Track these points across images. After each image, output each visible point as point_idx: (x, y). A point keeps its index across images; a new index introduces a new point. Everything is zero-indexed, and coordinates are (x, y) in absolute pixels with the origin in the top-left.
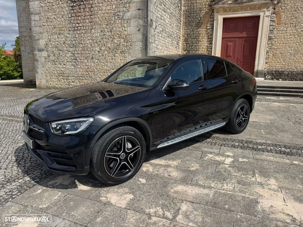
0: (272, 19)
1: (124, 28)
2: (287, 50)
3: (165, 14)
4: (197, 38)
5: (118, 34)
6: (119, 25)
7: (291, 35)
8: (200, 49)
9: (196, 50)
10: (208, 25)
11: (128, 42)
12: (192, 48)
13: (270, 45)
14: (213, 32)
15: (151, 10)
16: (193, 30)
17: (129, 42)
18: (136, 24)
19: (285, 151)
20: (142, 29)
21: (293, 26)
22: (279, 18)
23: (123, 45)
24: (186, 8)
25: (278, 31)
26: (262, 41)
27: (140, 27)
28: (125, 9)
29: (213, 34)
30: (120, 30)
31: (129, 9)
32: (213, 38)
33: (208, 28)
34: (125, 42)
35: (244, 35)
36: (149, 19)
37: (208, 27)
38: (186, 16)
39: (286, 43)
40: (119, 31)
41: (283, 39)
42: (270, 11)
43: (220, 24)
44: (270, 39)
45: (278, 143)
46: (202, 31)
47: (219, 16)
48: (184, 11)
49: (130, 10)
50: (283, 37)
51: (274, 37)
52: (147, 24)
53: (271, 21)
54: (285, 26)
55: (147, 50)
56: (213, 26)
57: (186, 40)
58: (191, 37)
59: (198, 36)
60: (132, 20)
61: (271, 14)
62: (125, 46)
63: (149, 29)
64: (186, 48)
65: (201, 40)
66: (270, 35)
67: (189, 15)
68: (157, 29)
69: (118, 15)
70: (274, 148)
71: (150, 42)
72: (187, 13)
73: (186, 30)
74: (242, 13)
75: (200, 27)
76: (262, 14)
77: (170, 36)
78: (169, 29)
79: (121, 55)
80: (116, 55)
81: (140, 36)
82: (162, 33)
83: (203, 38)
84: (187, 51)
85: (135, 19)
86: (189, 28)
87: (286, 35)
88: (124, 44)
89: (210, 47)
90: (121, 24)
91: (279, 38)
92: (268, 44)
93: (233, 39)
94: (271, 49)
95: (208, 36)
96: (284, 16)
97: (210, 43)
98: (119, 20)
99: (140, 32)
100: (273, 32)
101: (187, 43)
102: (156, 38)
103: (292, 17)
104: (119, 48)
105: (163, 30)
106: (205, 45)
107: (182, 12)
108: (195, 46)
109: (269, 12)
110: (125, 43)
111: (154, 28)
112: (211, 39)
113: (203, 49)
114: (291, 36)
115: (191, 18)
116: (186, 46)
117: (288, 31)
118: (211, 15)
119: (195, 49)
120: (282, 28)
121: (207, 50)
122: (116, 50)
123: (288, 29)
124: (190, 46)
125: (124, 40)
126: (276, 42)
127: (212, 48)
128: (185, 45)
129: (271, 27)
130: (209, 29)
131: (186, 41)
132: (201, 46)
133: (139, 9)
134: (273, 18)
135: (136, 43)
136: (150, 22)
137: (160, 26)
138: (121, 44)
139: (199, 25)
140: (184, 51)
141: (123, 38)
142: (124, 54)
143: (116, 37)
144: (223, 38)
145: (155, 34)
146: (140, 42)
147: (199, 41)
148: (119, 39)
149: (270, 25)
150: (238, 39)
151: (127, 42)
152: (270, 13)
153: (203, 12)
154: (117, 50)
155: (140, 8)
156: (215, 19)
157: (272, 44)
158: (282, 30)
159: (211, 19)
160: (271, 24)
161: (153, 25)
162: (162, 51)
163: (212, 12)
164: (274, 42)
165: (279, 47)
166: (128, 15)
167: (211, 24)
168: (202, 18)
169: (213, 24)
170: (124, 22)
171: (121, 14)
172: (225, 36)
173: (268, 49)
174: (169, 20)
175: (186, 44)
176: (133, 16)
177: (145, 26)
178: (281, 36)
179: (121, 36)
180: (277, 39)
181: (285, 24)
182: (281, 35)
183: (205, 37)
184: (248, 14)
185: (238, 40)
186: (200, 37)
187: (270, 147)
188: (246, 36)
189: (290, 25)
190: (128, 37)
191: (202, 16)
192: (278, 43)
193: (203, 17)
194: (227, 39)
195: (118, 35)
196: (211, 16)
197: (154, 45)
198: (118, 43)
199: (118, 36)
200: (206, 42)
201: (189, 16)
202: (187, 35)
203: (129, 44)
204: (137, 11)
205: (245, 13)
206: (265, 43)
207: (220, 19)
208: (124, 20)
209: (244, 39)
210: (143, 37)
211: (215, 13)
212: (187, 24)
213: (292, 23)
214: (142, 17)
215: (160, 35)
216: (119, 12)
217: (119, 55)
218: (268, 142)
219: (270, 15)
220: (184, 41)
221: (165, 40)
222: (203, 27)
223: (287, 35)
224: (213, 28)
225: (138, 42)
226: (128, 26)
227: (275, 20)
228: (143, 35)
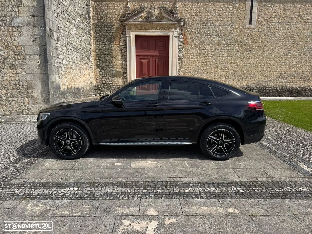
0: (180, 40)
1: (12, 37)
2: (195, 69)
3: (70, 25)
4: (110, 53)
5: (4, 44)
6: (6, 33)
7: (197, 55)
8: (115, 67)
9: (111, 67)
10: (121, 42)
11: (20, 55)
12: (106, 65)
13: (180, 65)
14: (126, 49)
15: (50, 18)
16: (105, 46)
17: (22, 54)
18: (29, 33)
19: (215, 192)
20: (38, 40)
21: (198, 47)
22: (186, 39)
23: (12, 58)
24: (96, 22)
25: (186, 51)
26: (173, 61)
27: (35, 37)
28: (13, 13)
29: (126, 51)
30: (7, 39)
31: (19, 14)
32: (126, 55)
33: (121, 44)
34: (15, 55)
35: (157, 53)
36: (48, 28)
37: (121, 43)
38: (96, 30)
39: (193, 63)
40: (6, 40)
41: (191, 59)
42: (178, 32)
43: (132, 41)
44: (180, 58)
45: (205, 180)
46: (115, 47)
47: (131, 33)
48: (93, 24)
49: (20, 15)
50: (191, 57)
51: (183, 57)
52: (45, 34)
53: (179, 41)
54: (192, 47)
55: (48, 66)
56: (126, 43)
57: (98, 56)
58: (103, 53)
59: (111, 52)
60: (25, 29)
61: (179, 35)
62: (16, 60)
63: (48, 40)
64: (99, 65)
65: (115, 57)
66: (180, 55)
67: (99, 29)
68: (60, 42)
69: (4, 21)
70: (203, 190)
71: (51, 55)
72: (97, 27)
73: (98, 44)
74: (153, 32)
75: (113, 42)
76: (171, 34)
77: (77, 50)
78: (76, 42)
79: (11, 70)
80: (3, 70)
81: (36, 48)
82: (67, 46)
83: (117, 55)
84: (100, 68)
85: (28, 27)
86: (100, 43)
87: (192, 55)
88: (15, 57)
89: (124, 64)
90: (8, 32)
91: (187, 57)
92: (178, 63)
93: (146, 58)
94: (181, 68)
95: (122, 53)
96: (189, 37)
97: (125, 61)
98: (5, 26)
99: (36, 43)
100: (182, 52)
101: (100, 59)
102: (59, 52)
103: (197, 39)
104: (7, 61)
105: (68, 43)
106: (120, 62)
107: (92, 26)
108: (109, 62)
109: (177, 33)
110: (16, 56)
111: (55, 39)
112: (125, 57)
113: (118, 67)
114: (197, 57)
115: (101, 33)
116: (99, 62)
117: (194, 52)
118: (123, 31)
119: (110, 66)
120: (189, 48)
121: (122, 68)
122: (3, 65)
123: (194, 50)
124: (103, 62)
125: (14, 53)
126: (185, 62)
127: (127, 66)
128: (98, 61)
129: (180, 47)
130: (122, 45)
131: (98, 57)
132: (115, 63)
133: (33, 16)
134: (181, 39)
135: (32, 57)
136: (49, 32)
137: (64, 38)
138: (10, 57)
139: (111, 40)
140: (97, 68)
141: (12, 50)
142: (15, 69)
143: (2, 48)
144: (137, 56)
145: (58, 47)
146: (36, 55)
147: (112, 58)
148: (7, 51)
149: (179, 46)
150: (152, 57)
151: (18, 55)
152: (178, 34)
153: (115, 28)
154: (4, 64)
155: (35, 14)
156: (127, 35)
157: (182, 64)
158: (190, 51)
159: (124, 36)
160: (180, 44)
161: (54, 36)
162: (69, 66)
163: (123, 28)
164: (183, 62)
165: (188, 66)
166: (18, 21)
167: (123, 41)
168: (114, 34)
169: (126, 41)
170: (12, 29)
171: (8, 19)
172: (139, 54)
173: (179, 68)
174: (75, 32)
175: (99, 60)
176: (25, 23)
177: (42, 36)
178: (189, 56)
179: (9, 46)
180: (186, 59)
181: (192, 45)
182: (189, 55)
183: (119, 54)
184: (158, 33)
185: (151, 58)
186: (114, 54)
187: (198, 189)
188: (159, 54)
189: (195, 46)
190: (19, 48)
191: (113, 31)
192: (187, 63)
193: (115, 33)
194: (141, 57)
195: (5, 45)
196: (123, 32)
197: (57, 59)
198: (6, 55)
199: (4, 46)
200: (120, 59)
201: (99, 30)
202: (99, 50)
203: (21, 57)
204: (30, 17)
205: (156, 32)
206: (176, 62)
207: (132, 35)
208: (12, 27)
209: (157, 58)
210: (41, 50)
211: (127, 29)
212: (98, 39)
213: (197, 45)
214: (37, 26)
215: (65, 48)
216: (5, 16)
217: (8, 71)
218: (194, 180)
219: (178, 35)
220: (97, 57)
221: (72, 54)
222: (115, 42)
223: (194, 56)
224: (126, 45)
225: (34, 56)
226: (19, 35)
227: (182, 41)
228: (40, 47)
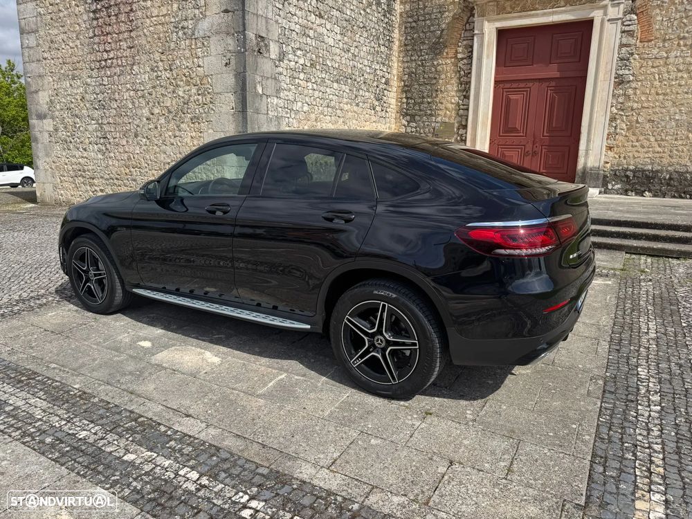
0: (627, 28)
1: (196, 60)
2: (669, 111)
3: (323, 21)
4: (432, 82)
5: (184, 75)
6: (187, 53)
7: (679, 71)
8: (440, 112)
9: (431, 115)
10: (460, 50)
11: (205, 95)
12: (420, 110)
13: (620, 100)
14: (471, 66)
16: (422, 64)
17: (208, 93)
18: (220, 49)
20: (233, 62)
21: (685, 45)
22: (646, 24)
23: (195, 102)
24: (408, 7)
25: (644, 59)
26: (599, 89)
27: (229, 55)
28: (197, 12)
29: (470, 73)
30: (188, 64)
31: (205, 11)
32: (470, 82)
33: (460, 56)
34: (199, 95)
35: (553, 71)
36: (251, 35)
37: (459, 53)
38: (406, 28)
39: (665, 94)
40: (187, 67)
41: (657, 83)
42: (622, 6)
43: (488, 46)
44: (620, 81)
46: (446, 64)
47: (486, 23)
48: (401, 15)
49: (208, 13)
50: (657, 77)
51: (631, 78)
52: (245, 48)
53: (623, 32)
54: (664, 46)
55: (246, 114)
56: (472, 52)
57: (406, 90)
58: (417, 81)
59: (435, 78)
60: (214, 39)
61: (625, 13)
62: (200, 105)
63: (250, 60)
64: (407, 110)
65: (443, 89)
66: (621, 72)
67: (414, 24)
68: (286, 62)
69: (185, 28)
71: (256, 94)
72: (410, 20)
73: (407, 62)
74: (544, 15)
75: (441, 53)
76: (597, 15)
77: (343, 77)
78: (340, 60)
79: (192, 125)
80: (182, 125)
81: (229, 80)
82: (308, 70)
83: (448, 84)
84: (408, 118)
85: (218, 37)
86: (413, 58)
87: (664, 69)
88: (198, 100)
89: (463, 105)
90: (190, 50)
91: (646, 78)
92: (613, 96)
93: (522, 85)
94: (623, 110)
95: (459, 79)
96: (659, 18)
97: (465, 97)
98: (185, 40)
99: (230, 69)
100: (630, 62)
101: (409, 95)
102: (283, 84)
103: (685, 21)
104: (188, 109)
105: (311, 64)
106: (453, 101)
107: (396, 19)
108: (429, 103)
109: (617, 8)
110: (200, 97)
111: (273, 56)
112: (468, 86)
113: (448, 112)
114: (680, 74)
115: (417, 32)
116: (408, 104)
117: (671, 60)
118: (467, 22)
119: (429, 112)
120: (655, 51)
121: (458, 114)
122: (183, 115)
123: (673, 54)
124: (415, 104)
125: (198, 90)
126: (638, 92)
127: (468, 109)
128: (405, 100)
129: (624, 50)
130: (462, 59)
131: (406, 92)
132: (442, 103)
133: (226, 11)
134: (629, 25)
135: (223, 97)
136: (255, 42)
137: (299, 53)
138: (192, 99)
139: (437, 49)
140: (401, 118)
141: (195, 86)
142: (199, 123)
143: (182, 83)
144: (496, 82)
145: (281, 74)
146: (230, 94)
147: (437, 91)
148: (188, 88)
149: (622, 46)
150: (537, 84)
151: (203, 95)
152: (621, 12)
153: (448, 16)
154: (184, 113)
155: (229, 9)
156: (476, 32)
157: (627, 97)
158: (656, 58)
159: (468, 34)
160: (624, 41)
161: (268, 51)
162: (313, 116)
163: (469, 15)
164: (630, 92)
165: (645, 105)
166: (204, 25)
167: (466, 47)
168: (445, 32)
169: (472, 47)
170: (196, 44)
171: (190, 24)
172: (502, 77)
173: (615, 111)
174: (339, 37)
175: (407, 98)
176: (215, 27)
177: (239, 52)
178: (653, 74)
179: (191, 78)
180: (639, 83)
181: (664, 40)
182: (653, 70)
183: (453, 82)
184: (560, 16)
185: (535, 87)
186: (441, 81)
188: (557, 75)
189: (676, 43)
190: (205, 81)
191: (444, 26)
192: (643, 93)
193: (448, 29)
194: (508, 85)
195: (186, 77)
196: (467, 25)
197: (275, 101)
198: (186, 97)
199: (184, 79)
200: (453, 93)
201: (414, 27)
202: (410, 75)
203: (208, 99)
204: (222, 14)
205: (553, 13)
206: (605, 93)
207: (488, 31)
208: (195, 39)
209: (553, 84)
210: (237, 82)
211: (476, 15)
212: (409, 48)
213: (684, 38)
214: (233, 31)
215: (302, 76)
216: (186, 20)
217: (189, 126)
219: (621, 16)
220: (403, 91)
221: (322, 89)
222: (447, 53)
223: (668, 72)
224: (471, 57)
225: (226, 94)
226: (206, 54)
227: (633, 31)
228: (236, 76)
